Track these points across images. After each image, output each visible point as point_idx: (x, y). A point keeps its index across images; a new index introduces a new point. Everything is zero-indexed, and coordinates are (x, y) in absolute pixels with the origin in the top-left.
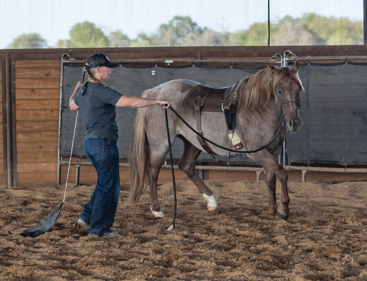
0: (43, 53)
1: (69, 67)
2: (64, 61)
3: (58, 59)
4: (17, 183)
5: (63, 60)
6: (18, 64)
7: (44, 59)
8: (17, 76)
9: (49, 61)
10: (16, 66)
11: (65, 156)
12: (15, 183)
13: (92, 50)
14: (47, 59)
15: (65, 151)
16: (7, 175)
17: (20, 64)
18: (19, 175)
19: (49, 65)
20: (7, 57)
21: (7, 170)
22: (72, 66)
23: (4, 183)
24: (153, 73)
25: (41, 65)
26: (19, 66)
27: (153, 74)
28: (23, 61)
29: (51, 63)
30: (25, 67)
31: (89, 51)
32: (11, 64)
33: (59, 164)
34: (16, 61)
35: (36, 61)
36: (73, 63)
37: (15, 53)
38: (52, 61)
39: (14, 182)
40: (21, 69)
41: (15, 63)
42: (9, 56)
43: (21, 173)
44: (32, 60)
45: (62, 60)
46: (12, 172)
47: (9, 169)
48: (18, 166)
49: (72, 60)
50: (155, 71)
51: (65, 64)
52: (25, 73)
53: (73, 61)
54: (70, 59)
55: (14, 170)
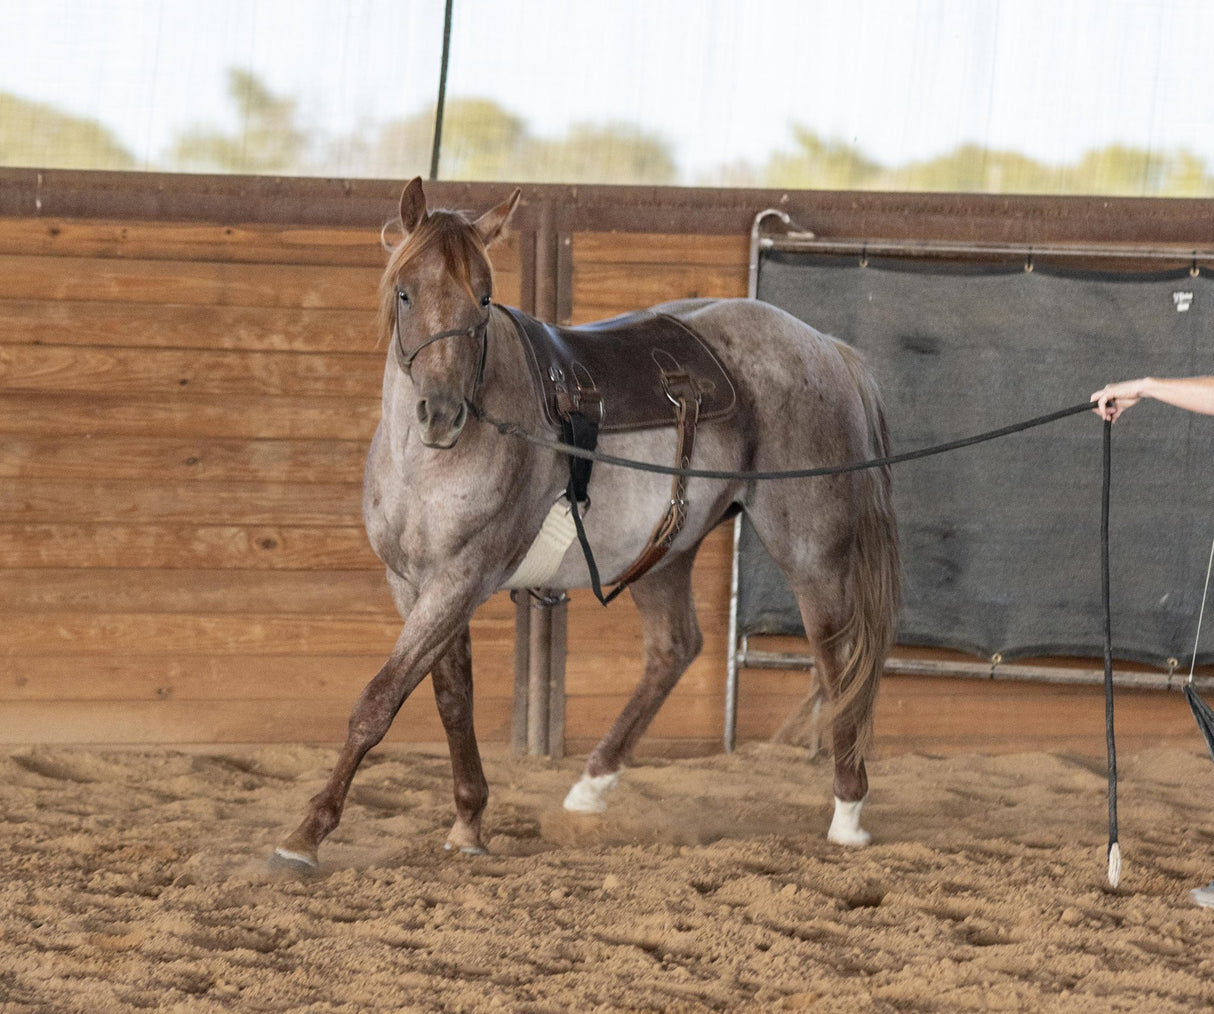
0: (683, 205)
1: (788, 268)
2: (768, 242)
3: (735, 232)
4: (565, 739)
5: (761, 236)
6: (583, 247)
7: (683, 229)
8: (580, 297)
9: (700, 238)
10: (577, 255)
11: (764, 629)
12: (555, 740)
13: (864, 201)
14: (694, 231)
15: (763, 611)
16: (527, 705)
17: (591, 248)
18: (571, 703)
19: (703, 254)
20: (543, 219)
21: (527, 685)
22: (800, 264)
23: (514, 739)
24: (1183, 301)
25: (670, 254)
26: (590, 255)
27: (1183, 307)
28: (604, 235)
29: (708, 246)
30: (610, 259)
31: (854, 205)
32: (560, 243)
33: (731, 664)
34: (575, 234)
35: (653, 237)
36: (803, 253)
37: (576, 201)
38: (713, 239)
39: (552, 733)
40: (597, 267)
41: (572, 243)
42: (554, 212)
43: (579, 696)
44: (636, 230)
45: (755, 234)
46: (547, 691)
47: (535, 680)
48: (571, 666)
49: (802, 238)
50: (1190, 296)
51: (765, 254)
52: (609, 284)
53: (806, 240)
54: (793, 235)
55: (553, 684)
